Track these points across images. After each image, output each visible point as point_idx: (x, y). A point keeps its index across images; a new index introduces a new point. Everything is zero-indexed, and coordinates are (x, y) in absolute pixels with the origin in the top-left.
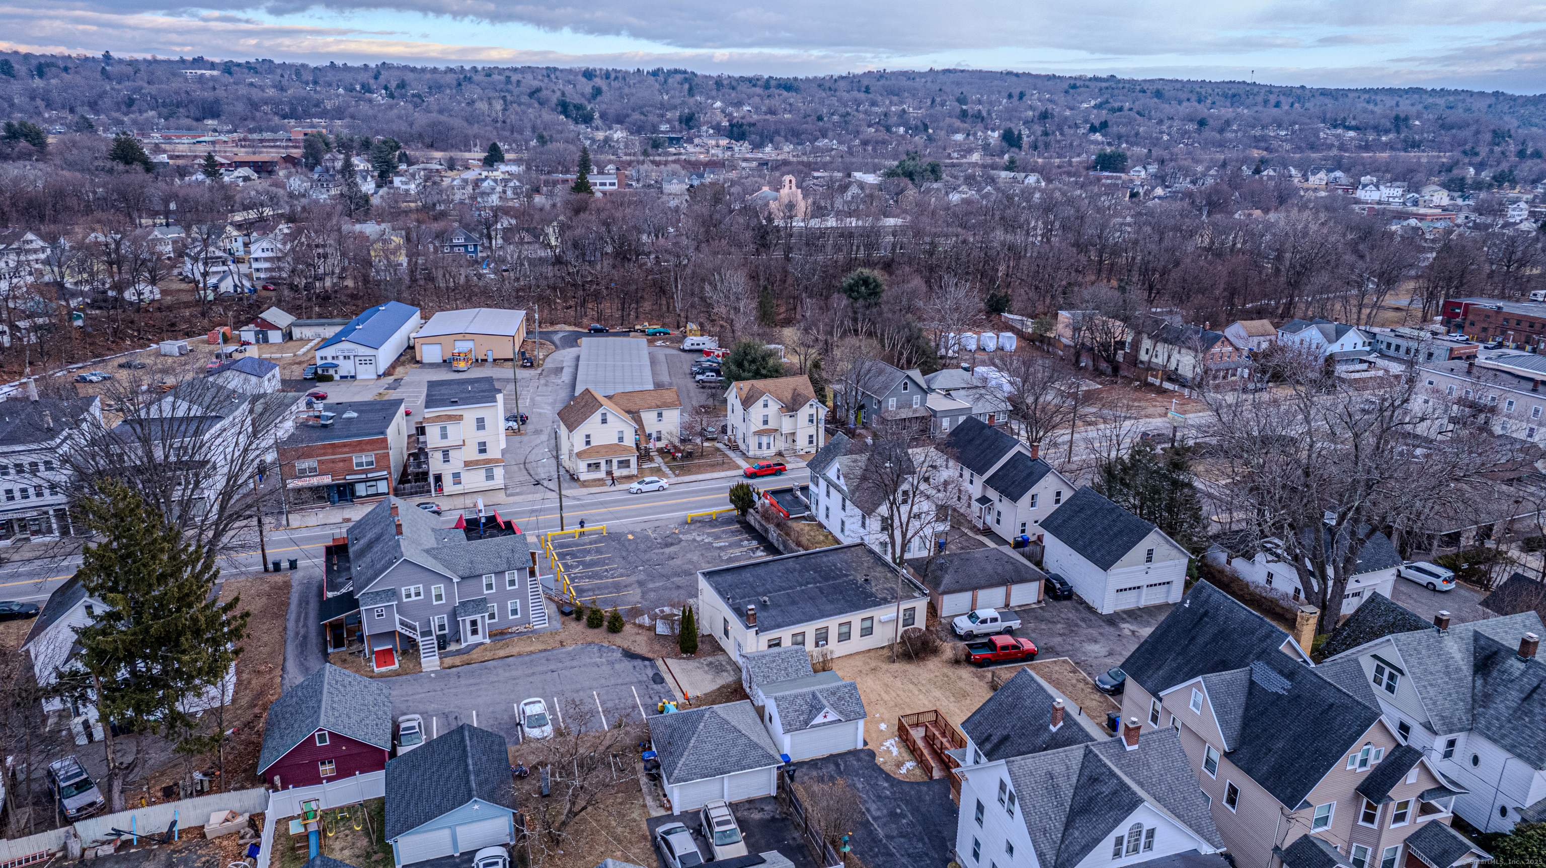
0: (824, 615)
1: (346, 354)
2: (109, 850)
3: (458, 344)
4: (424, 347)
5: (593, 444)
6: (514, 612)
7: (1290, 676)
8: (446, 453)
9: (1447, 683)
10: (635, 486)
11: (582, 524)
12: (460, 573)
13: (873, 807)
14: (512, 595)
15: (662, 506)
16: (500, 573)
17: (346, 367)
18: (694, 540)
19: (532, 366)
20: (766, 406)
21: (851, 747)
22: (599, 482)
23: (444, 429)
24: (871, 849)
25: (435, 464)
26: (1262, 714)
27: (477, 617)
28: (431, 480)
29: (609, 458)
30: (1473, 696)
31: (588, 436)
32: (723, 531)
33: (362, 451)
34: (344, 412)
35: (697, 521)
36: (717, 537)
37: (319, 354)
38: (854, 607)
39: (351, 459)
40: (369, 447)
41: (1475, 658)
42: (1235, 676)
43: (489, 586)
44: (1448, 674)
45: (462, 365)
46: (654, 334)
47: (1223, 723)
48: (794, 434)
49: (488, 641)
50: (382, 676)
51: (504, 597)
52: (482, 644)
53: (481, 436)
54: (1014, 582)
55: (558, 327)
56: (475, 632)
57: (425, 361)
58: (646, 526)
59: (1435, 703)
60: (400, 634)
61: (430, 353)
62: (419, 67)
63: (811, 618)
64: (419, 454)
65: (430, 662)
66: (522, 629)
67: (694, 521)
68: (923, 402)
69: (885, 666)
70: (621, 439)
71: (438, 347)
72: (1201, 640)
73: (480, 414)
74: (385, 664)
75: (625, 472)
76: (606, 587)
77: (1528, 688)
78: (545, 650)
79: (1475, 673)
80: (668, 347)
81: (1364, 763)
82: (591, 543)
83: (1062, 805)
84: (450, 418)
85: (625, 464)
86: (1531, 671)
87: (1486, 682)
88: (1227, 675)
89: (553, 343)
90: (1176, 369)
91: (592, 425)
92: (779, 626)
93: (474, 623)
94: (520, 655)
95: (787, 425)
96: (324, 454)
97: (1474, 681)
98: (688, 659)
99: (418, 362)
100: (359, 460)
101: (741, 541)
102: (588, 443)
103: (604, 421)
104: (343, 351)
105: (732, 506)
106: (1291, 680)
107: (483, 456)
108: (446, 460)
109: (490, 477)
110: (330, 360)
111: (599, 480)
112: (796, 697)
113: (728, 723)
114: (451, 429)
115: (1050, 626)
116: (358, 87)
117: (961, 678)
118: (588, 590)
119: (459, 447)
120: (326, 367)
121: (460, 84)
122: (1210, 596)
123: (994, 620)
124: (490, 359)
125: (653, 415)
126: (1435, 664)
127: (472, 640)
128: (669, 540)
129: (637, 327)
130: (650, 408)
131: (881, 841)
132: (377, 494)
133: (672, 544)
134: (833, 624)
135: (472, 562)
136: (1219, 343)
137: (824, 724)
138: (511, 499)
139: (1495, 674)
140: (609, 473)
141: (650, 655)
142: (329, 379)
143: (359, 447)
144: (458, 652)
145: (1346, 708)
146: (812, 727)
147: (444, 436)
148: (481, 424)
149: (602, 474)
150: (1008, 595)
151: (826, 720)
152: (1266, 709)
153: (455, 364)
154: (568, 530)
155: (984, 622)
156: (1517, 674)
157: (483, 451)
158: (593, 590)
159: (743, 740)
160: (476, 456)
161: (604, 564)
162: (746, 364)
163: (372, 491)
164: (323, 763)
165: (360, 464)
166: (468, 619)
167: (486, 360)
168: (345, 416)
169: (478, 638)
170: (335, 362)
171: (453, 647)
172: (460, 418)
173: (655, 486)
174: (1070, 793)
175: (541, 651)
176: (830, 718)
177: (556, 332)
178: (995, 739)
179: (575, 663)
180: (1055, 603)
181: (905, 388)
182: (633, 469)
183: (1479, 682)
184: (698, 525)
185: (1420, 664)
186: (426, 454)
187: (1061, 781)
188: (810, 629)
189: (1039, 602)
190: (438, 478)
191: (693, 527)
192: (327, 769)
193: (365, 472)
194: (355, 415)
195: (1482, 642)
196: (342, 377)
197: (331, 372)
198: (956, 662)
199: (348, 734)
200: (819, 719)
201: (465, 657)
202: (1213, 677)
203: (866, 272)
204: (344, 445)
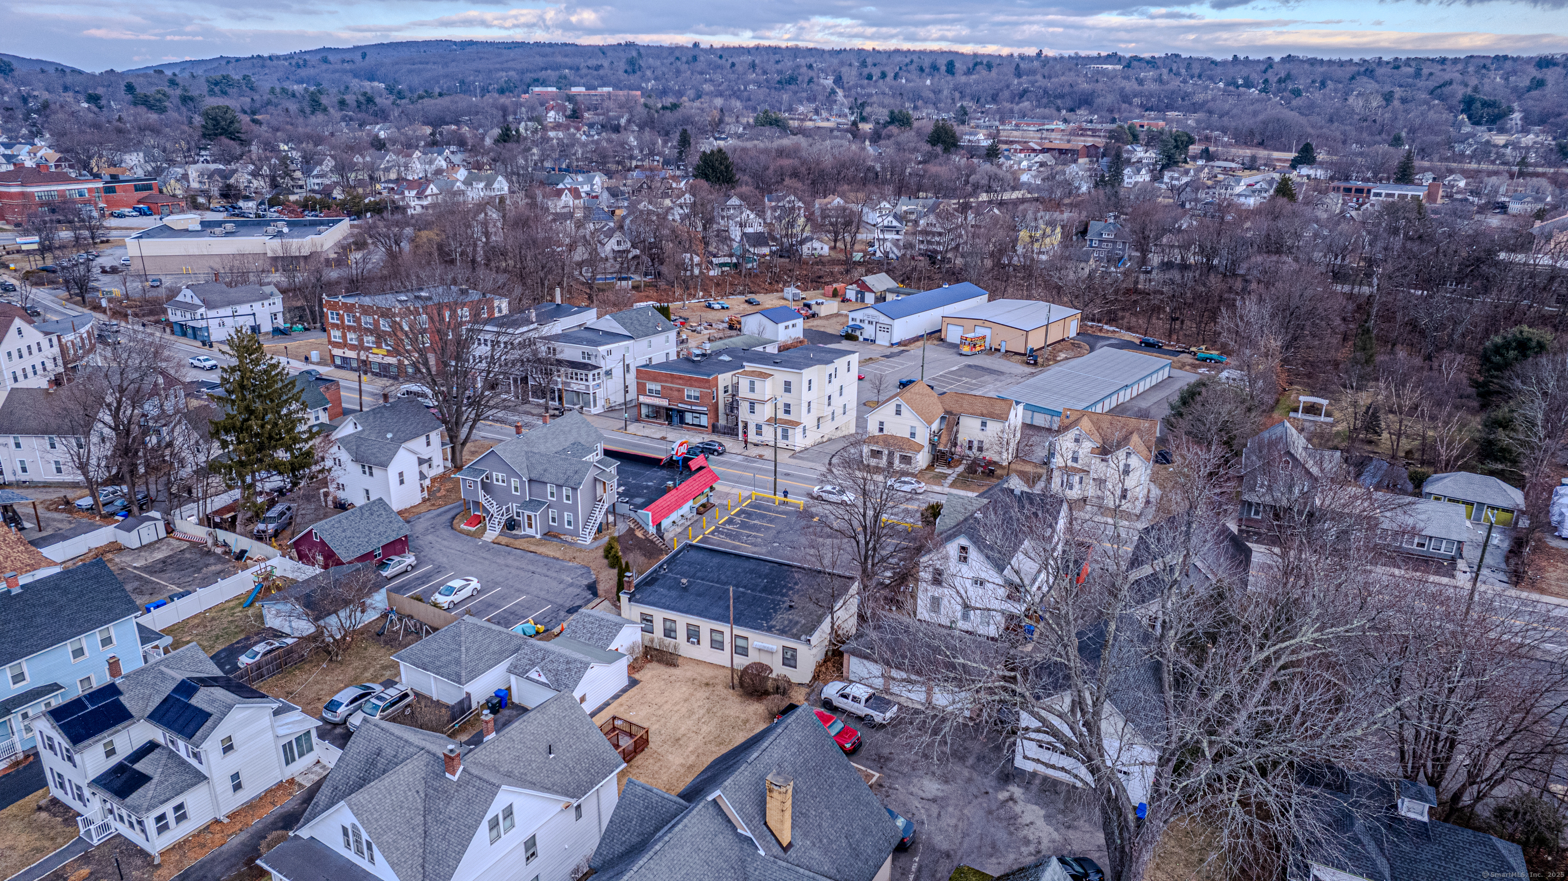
1: (871, 320)
3: (977, 329)
4: (954, 327)
5: (885, 432)
6: (569, 523)
8: (752, 405)
11: (786, 494)
12: (533, 475)
14: (568, 508)
16: (559, 486)
17: (869, 331)
19: (1036, 364)
20: (1076, 440)
23: (752, 383)
25: (743, 412)
27: (532, 514)
29: (894, 450)
31: (882, 423)
34: (721, 355)
37: (851, 315)
42: (665, 802)
43: (553, 494)
45: (966, 349)
49: (538, 536)
51: (563, 508)
52: (532, 537)
53: (787, 398)
56: (530, 526)
57: (949, 340)
60: (483, 506)
61: (953, 334)
62: (1326, 58)
64: (733, 401)
65: (491, 535)
66: (569, 538)
70: (913, 435)
71: (963, 329)
73: (789, 377)
82: (779, 512)
84: (761, 375)
85: (906, 460)
91: (886, 414)
93: (529, 518)
95: (1098, 467)
99: (941, 340)
100: (689, 393)
102: (881, 430)
104: (869, 316)
107: (787, 417)
108: (753, 411)
109: (785, 436)
110: (859, 323)
111: (879, 468)
114: (758, 384)
116: (1240, 82)
119: (763, 402)
120: (855, 328)
121: (1353, 78)
124: (1002, 350)
125: (976, 423)
127: (528, 531)
130: (973, 414)
132: (698, 425)
134: (706, 626)
137: (536, 681)
141: (600, 592)
144: (516, 537)
146: (528, 678)
147: (752, 390)
148: (788, 387)
149: (884, 463)
151: (539, 679)
153: (960, 347)
157: (787, 412)
161: (758, 530)
163: (696, 422)
166: (527, 513)
167: (998, 351)
169: (532, 532)
171: (516, 531)
172: (769, 376)
176: (543, 679)
186: (738, 402)
188: (682, 621)
192: (319, 559)
193: (691, 404)
196: (866, 339)
197: (858, 333)
199: (326, 539)
200: (532, 674)
204: (680, 378)
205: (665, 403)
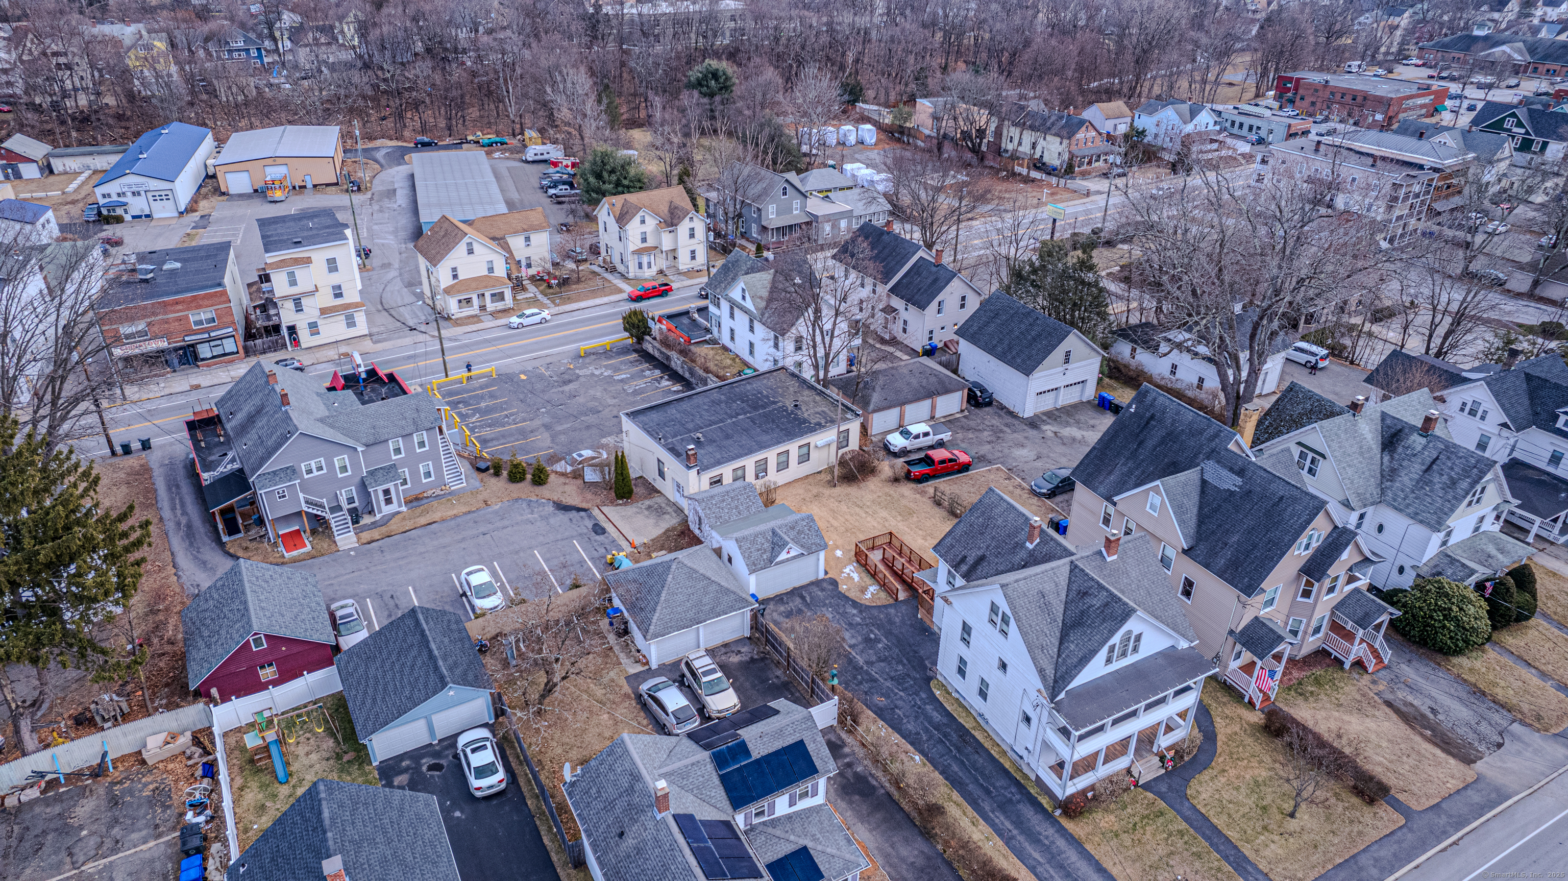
0: (762, 446)
1: (135, 189)
2: (33, 793)
3: (269, 170)
4: (228, 175)
5: (461, 277)
6: (428, 474)
7: (1240, 473)
8: (297, 302)
9: (1360, 462)
10: (515, 320)
11: (469, 368)
12: (364, 441)
13: (847, 635)
14: (424, 457)
15: (548, 340)
16: (407, 436)
17: (137, 205)
18: (593, 374)
19: (359, 189)
20: (643, 222)
21: (812, 578)
22: (474, 319)
23: (291, 275)
24: (855, 678)
25: (287, 316)
26: (1215, 511)
27: (390, 486)
28: (285, 332)
29: (480, 292)
30: (1382, 471)
31: (454, 269)
32: (621, 362)
33: (199, 307)
34: (164, 263)
35: (590, 354)
36: (617, 370)
37: (99, 191)
38: (790, 435)
39: (187, 317)
40: (206, 302)
41: (1383, 436)
42: (1190, 476)
43: (398, 451)
44: (1361, 454)
45: (278, 195)
46: (491, 145)
47: (1181, 522)
48: (674, 250)
49: (404, 509)
50: (294, 561)
51: (413, 460)
52: (398, 513)
53: (335, 279)
54: (939, 394)
55: (378, 143)
56: (389, 501)
57: (232, 191)
58: (537, 363)
59: (1352, 483)
60: (306, 513)
61: (237, 183)
63: (750, 452)
64: (267, 305)
65: (346, 540)
66: (438, 492)
67: (588, 354)
68: (803, 208)
69: (827, 491)
70: (491, 270)
71: (245, 174)
72: (1150, 443)
73: (330, 254)
74: (296, 547)
75: (500, 305)
76: (511, 435)
77: (1428, 461)
78: (469, 512)
79: (1383, 450)
80: (508, 158)
81: (1307, 547)
82: (482, 388)
83: (1055, 621)
84: (297, 261)
85: (500, 297)
86: (1431, 445)
87: (1392, 458)
88: (1182, 476)
89: (376, 161)
90: (1041, 157)
91: (457, 257)
92: (719, 463)
93: (387, 492)
94: (443, 520)
95: (667, 241)
96: (154, 314)
97: (1382, 458)
98: (625, 504)
99: (224, 194)
100: (197, 318)
101: (643, 371)
102: (455, 277)
103: (471, 252)
104: (129, 186)
105: (627, 334)
106: (1242, 477)
107: (339, 301)
108: (299, 308)
109: (351, 323)
110: (115, 198)
111: (473, 316)
112: (756, 536)
113: (696, 572)
114: (300, 273)
115: (977, 434)
117: (903, 496)
118: (492, 440)
119: (311, 293)
120: (112, 207)
122: (1155, 399)
123: (926, 434)
124: (309, 186)
125: (521, 240)
126: (1351, 446)
127: (387, 510)
128: (566, 377)
129: (470, 138)
130: (516, 232)
131: (862, 668)
132: (225, 355)
133: (570, 381)
134: (771, 455)
135: (374, 428)
136: (1084, 128)
137: (788, 560)
138: (380, 346)
139: (1400, 449)
140: (483, 308)
141: (584, 505)
142: (119, 220)
143: (195, 304)
144: (374, 525)
145: (1295, 500)
146: (777, 564)
147: (293, 283)
148: (332, 265)
149: (474, 309)
150: (933, 408)
151: (789, 556)
152: (1220, 506)
153: (269, 193)
154: (454, 375)
155: (917, 437)
156: (1419, 448)
157: (338, 295)
158: (497, 439)
159: (714, 587)
160: (331, 301)
161: (503, 410)
162: (605, 175)
163: (217, 351)
164: (262, 667)
165: (200, 322)
166: (380, 489)
167: (305, 187)
168: (165, 267)
169: (393, 508)
170: (122, 199)
171: (366, 520)
172: (308, 261)
173: (537, 319)
174: (1061, 609)
175: (465, 514)
176: (793, 553)
177: (377, 149)
178: (971, 560)
179: (506, 522)
180: (977, 411)
181: (785, 194)
182: (509, 301)
183: (1386, 458)
184: (593, 357)
185: (1340, 447)
186: (275, 305)
187: (1051, 598)
188: (749, 463)
189: (962, 411)
190: (292, 329)
191: (587, 360)
192: (268, 673)
193: (207, 330)
194: (178, 265)
195: (1388, 422)
196: (134, 217)
197: (119, 211)
198: (896, 480)
199: (289, 634)
200: (783, 556)
201: (384, 529)
202: (1170, 479)
203: (714, 63)
204: (177, 303)
205: (163, 344)
